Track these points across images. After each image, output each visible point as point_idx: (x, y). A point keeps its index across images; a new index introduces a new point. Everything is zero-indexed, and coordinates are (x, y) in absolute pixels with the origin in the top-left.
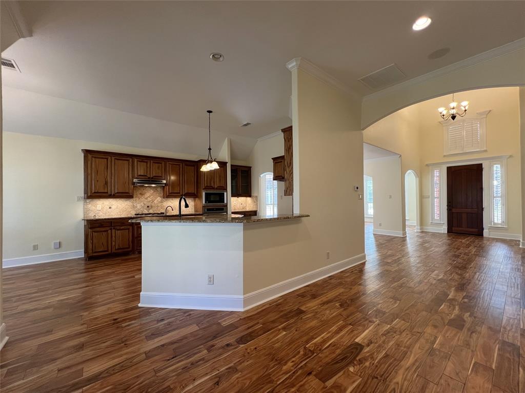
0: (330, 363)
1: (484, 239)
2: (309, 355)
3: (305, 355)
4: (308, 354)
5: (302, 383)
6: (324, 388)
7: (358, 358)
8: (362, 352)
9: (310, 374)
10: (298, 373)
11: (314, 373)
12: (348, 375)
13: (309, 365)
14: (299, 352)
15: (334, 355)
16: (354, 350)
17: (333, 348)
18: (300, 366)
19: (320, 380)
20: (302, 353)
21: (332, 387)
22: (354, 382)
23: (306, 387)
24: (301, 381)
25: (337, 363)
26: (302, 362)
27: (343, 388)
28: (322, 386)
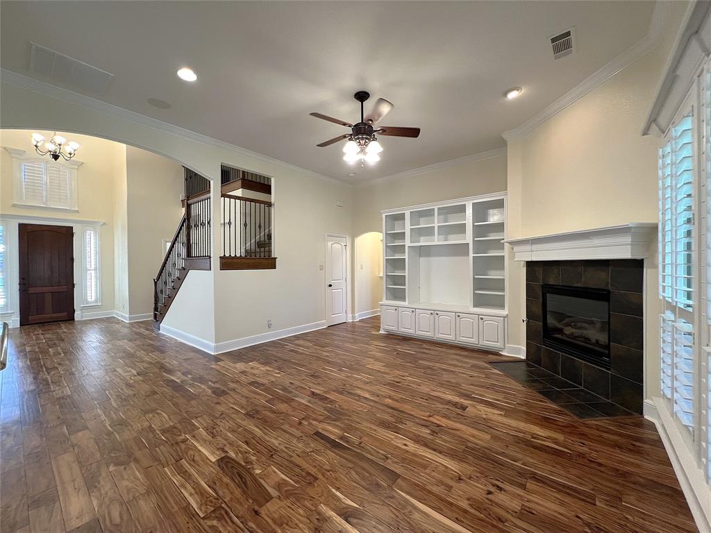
0: (243, 489)
1: (76, 323)
2: (223, 512)
3: (219, 519)
4: (221, 514)
5: (270, 521)
6: (279, 498)
7: (244, 464)
8: (236, 459)
9: (256, 513)
10: (254, 526)
11: (256, 508)
12: (265, 476)
13: (241, 513)
14: (212, 527)
15: (232, 485)
16: (230, 465)
17: (218, 484)
18: (241, 525)
19: (268, 502)
20: (215, 523)
21: (279, 491)
22: (275, 472)
23: (276, 516)
24: (268, 523)
25: (245, 483)
26: (233, 522)
27: (281, 482)
28: (277, 500)
